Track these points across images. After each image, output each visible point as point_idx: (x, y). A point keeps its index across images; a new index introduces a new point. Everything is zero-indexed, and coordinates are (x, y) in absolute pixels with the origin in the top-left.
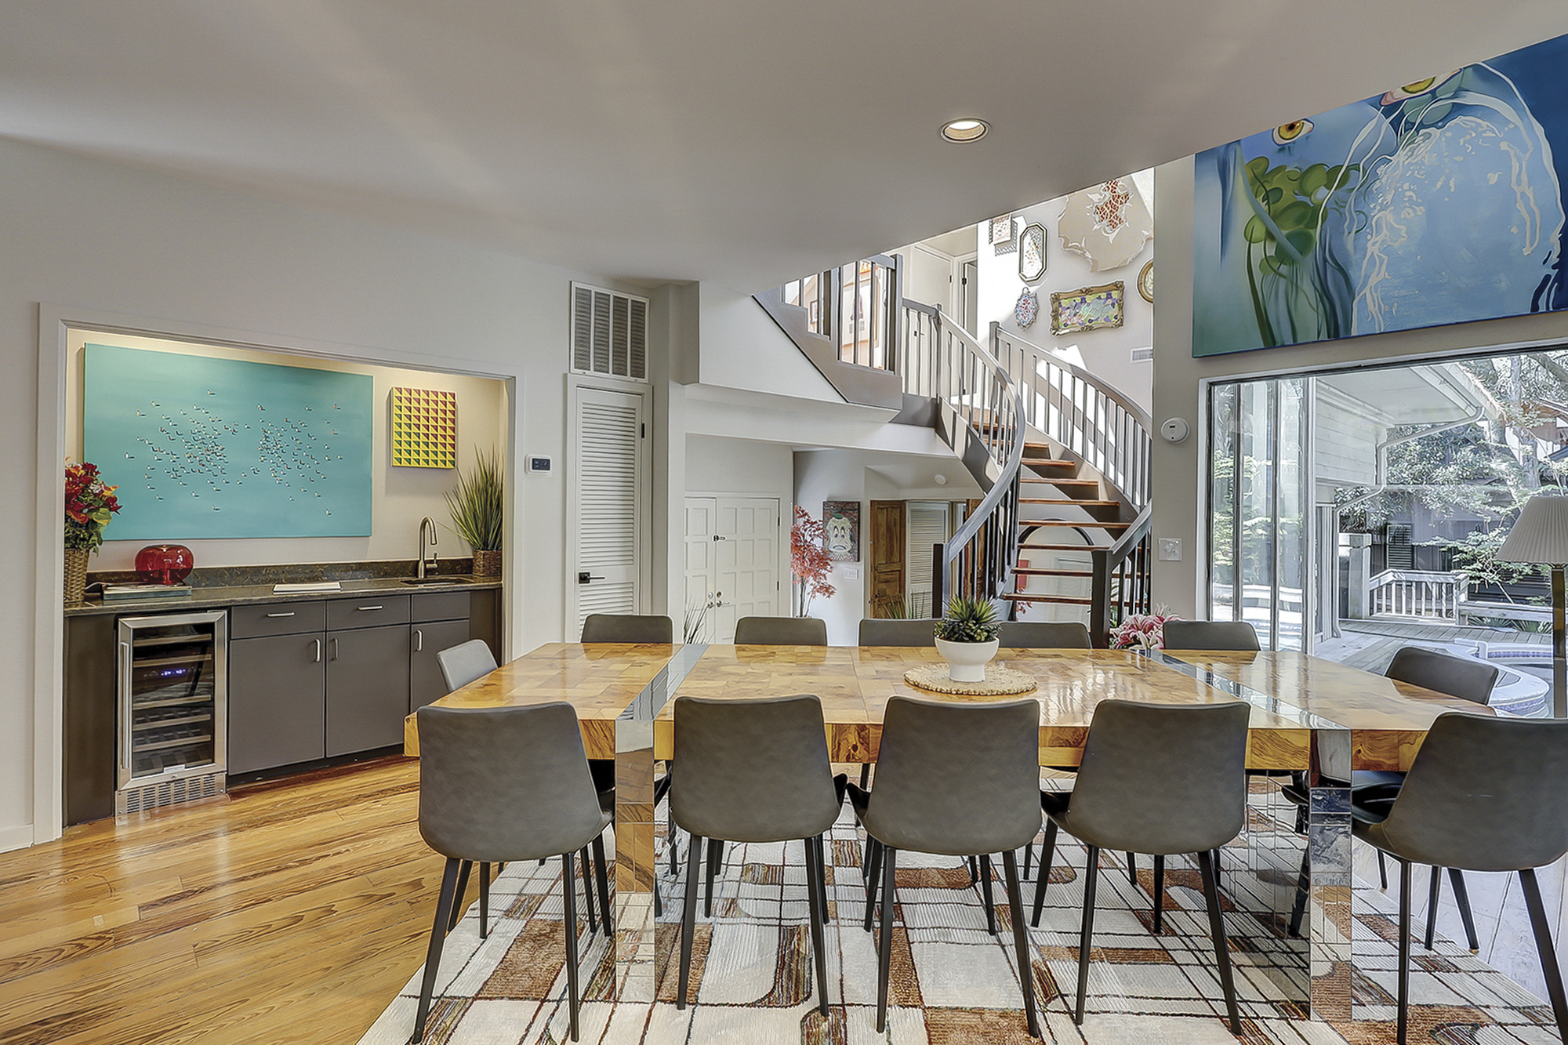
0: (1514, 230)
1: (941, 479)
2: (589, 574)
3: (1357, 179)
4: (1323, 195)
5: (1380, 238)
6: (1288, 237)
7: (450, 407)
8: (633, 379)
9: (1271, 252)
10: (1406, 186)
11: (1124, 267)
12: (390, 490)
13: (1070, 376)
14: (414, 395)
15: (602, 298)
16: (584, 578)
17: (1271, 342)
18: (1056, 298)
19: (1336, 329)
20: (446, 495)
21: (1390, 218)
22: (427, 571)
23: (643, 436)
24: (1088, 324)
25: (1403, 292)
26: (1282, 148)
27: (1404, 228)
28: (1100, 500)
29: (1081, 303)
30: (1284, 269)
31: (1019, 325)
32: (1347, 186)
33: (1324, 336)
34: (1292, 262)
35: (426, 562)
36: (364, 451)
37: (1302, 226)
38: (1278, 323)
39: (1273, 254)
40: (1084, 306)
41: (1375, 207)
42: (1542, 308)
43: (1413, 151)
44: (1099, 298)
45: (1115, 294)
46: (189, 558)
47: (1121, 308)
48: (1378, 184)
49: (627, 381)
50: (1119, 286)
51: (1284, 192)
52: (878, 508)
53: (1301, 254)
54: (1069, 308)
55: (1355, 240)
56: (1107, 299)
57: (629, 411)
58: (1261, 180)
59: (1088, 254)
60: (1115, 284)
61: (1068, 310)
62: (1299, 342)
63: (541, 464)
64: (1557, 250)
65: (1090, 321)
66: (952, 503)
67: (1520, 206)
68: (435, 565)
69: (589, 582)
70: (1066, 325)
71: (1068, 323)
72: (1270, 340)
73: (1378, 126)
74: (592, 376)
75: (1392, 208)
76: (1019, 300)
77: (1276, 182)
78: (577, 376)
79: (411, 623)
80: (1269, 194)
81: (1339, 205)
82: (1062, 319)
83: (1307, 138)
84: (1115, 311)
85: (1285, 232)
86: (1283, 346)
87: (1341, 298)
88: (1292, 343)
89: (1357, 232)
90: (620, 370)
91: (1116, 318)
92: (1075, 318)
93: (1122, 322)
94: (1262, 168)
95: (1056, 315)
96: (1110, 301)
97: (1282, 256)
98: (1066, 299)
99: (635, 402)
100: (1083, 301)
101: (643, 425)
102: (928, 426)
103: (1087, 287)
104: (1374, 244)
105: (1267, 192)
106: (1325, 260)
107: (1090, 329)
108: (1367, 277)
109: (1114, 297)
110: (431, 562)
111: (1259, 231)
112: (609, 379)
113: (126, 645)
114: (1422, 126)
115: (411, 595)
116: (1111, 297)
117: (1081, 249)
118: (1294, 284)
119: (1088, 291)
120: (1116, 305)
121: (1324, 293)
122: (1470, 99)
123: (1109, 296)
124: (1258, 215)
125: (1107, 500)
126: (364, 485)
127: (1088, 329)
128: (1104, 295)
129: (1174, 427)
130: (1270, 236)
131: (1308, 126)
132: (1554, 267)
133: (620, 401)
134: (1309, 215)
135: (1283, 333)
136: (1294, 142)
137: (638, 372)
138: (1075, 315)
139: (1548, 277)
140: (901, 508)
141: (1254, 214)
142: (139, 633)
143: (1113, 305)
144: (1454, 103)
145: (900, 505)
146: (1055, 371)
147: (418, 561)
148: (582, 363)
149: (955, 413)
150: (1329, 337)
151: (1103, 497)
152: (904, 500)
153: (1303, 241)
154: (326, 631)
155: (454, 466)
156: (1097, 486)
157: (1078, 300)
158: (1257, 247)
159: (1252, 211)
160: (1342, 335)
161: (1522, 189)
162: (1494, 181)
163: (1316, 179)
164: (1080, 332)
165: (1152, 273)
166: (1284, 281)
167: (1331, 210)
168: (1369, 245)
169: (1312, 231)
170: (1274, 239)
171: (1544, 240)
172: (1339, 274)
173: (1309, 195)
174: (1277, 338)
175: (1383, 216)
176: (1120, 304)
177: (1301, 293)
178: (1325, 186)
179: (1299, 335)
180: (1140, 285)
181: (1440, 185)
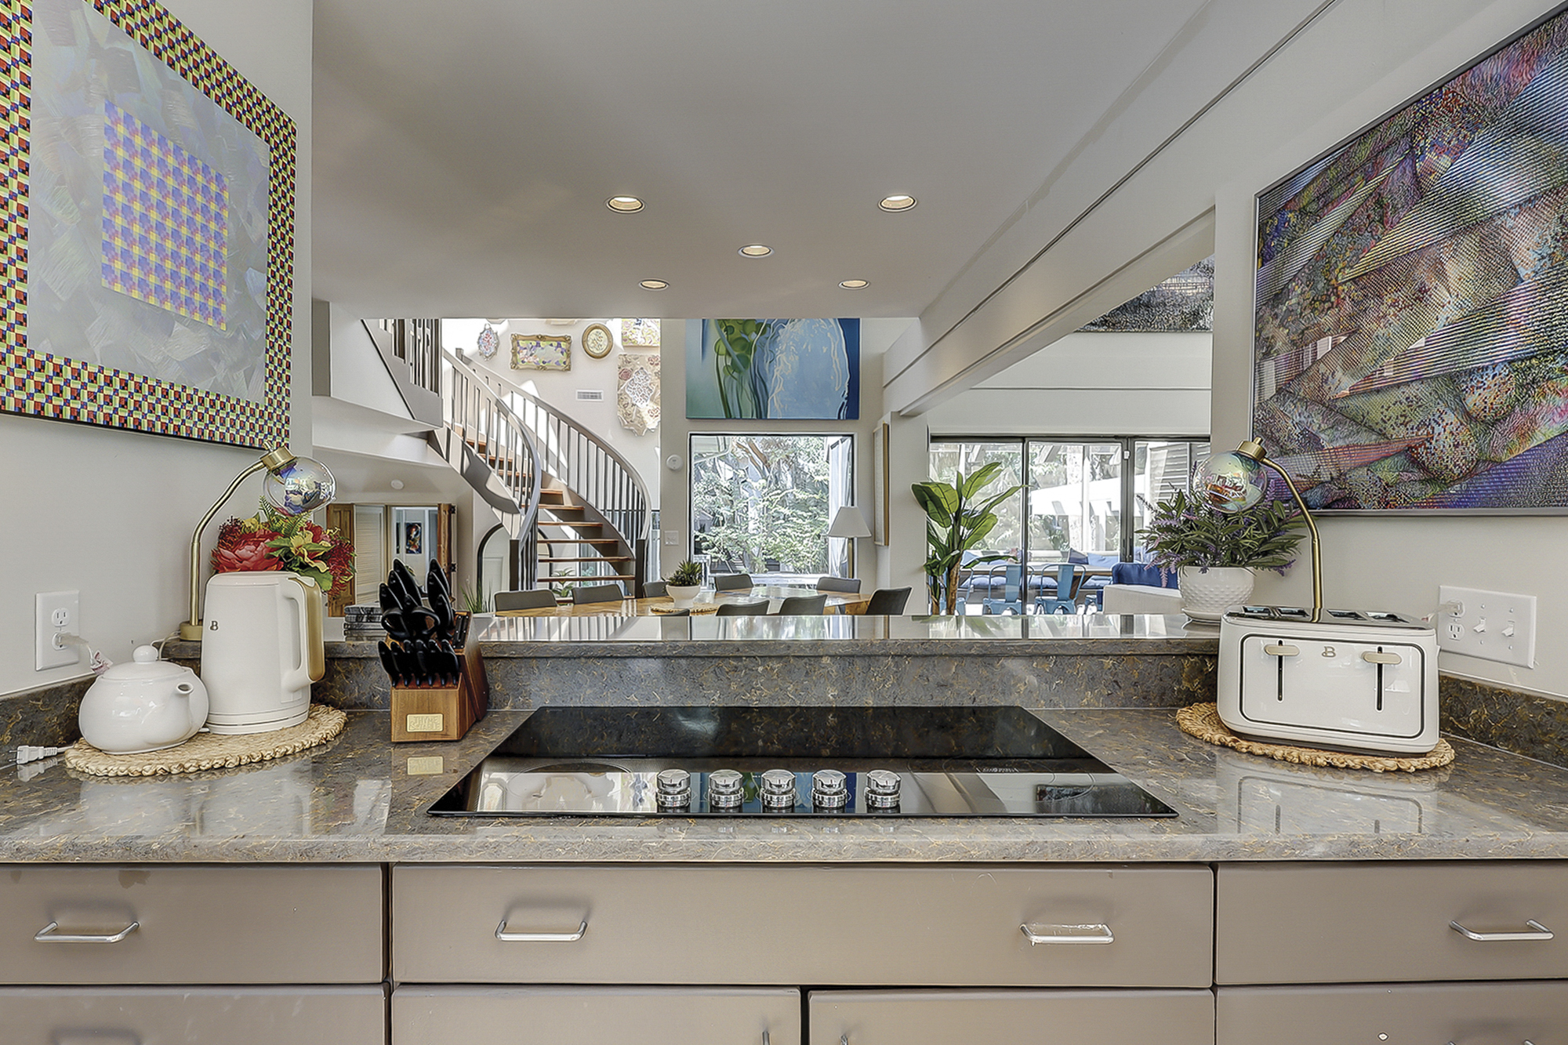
0: (832, 378)
1: (398, 484)
3: (770, 333)
4: (754, 337)
5: (780, 368)
6: (737, 356)
9: (729, 364)
10: (791, 343)
11: (570, 325)
13: (534, 405)
17: (729, 416)
18: (515, 339)
19: (761, 415)
21: (784, 358)
24: (542, 364)
25: (790, 399)
27: (790, 365)
28: (565, 505)
29: (536, 346)
30: (735, 374)
31: (481, 354)
32: (766, 335)
33: (755, 417)
34: (740, 372)
37: (744, 352)
38: (733, 405)
40: (539, 349)
41: (777, 351)
42: (842, 418)
43: (794, 325)
44: (551, 345)
47: (569, 356)
48: (779, 339)
50: (567, 339)
51: (735, 330)
52: (334, 511)
53: (744, 368)
54: (525, 348)
55: (769, 366)
56: (557, 347)
60: (564, 337)
61: (525, 351)
62: (743, 417)
64: (847, 392)
65: (544, 362)
66: (387, 506)
67: (834, 366)
70: (523, 362)
71: (525, 360)
72: (729, 414)
75: (785, 353)
76: (481, 333)
80: (728, 331)
81: (763, 345)
82: (520, 356)
84: (563, 358)
85: (736, 353)
86: (735, 418)
87: (763, 398)
88: (739, 417)
89: (770, 362)
91: (564, 363)
92: (531, 358)
93: (570, 367)
95: (515, 353)
96: (559, 349)
97: (734, 366)
98: (523, 340)
100: (538, 345)
102: (423, 439)
103: (542, 334)
104: (777, 371)
105: (727, 327)
106: (755, 375)
107: (544, 368)
108: (774, 388)
109: (563, 346)
111: (723, 350)
116: (561, 347)
118: (740, 384)
119: (543, 338)
120: (565, 353)
121: (755, 392)
123: (559, 345)
124: (722, 339)
125: (571, 505)
127: (542, 368)
128: (555, 344)
130: (728, 353)
132: (846, 399)
134: (747, 346)
135: (735, 412)
138: (531, 355)
139: (843, 403)
140: (350, 512)
141: (719, 338)
143: (562, 353)
145: (349, 508)
146: (519, 400)
149: (448, 432)
150: (757, 417)
151: (568, 503)
152: (353, 504)
153: (746, 362)
156: (562, 495)
157: (534, 343)
158: (721, 359)
159: (718, 335)
160: (763, 417)
161: (835, 358)
162: (825, 351)
163: (750, 327)
164: (535, 369)
165: (593, 335)
166: (735, 381)
167: (758, 348)
168: (775, 370)
169: (749, 356)
170: (730, 355)
171: (843, 385)
172: (762, 384)
173: (748, 335)
174: (732, 414)
175: (781, 357)
176: (568, 353)
177: (744, 391)
178: (756, 332)
179: (743, 414)
180: (584, 341)
181: (804, 347)
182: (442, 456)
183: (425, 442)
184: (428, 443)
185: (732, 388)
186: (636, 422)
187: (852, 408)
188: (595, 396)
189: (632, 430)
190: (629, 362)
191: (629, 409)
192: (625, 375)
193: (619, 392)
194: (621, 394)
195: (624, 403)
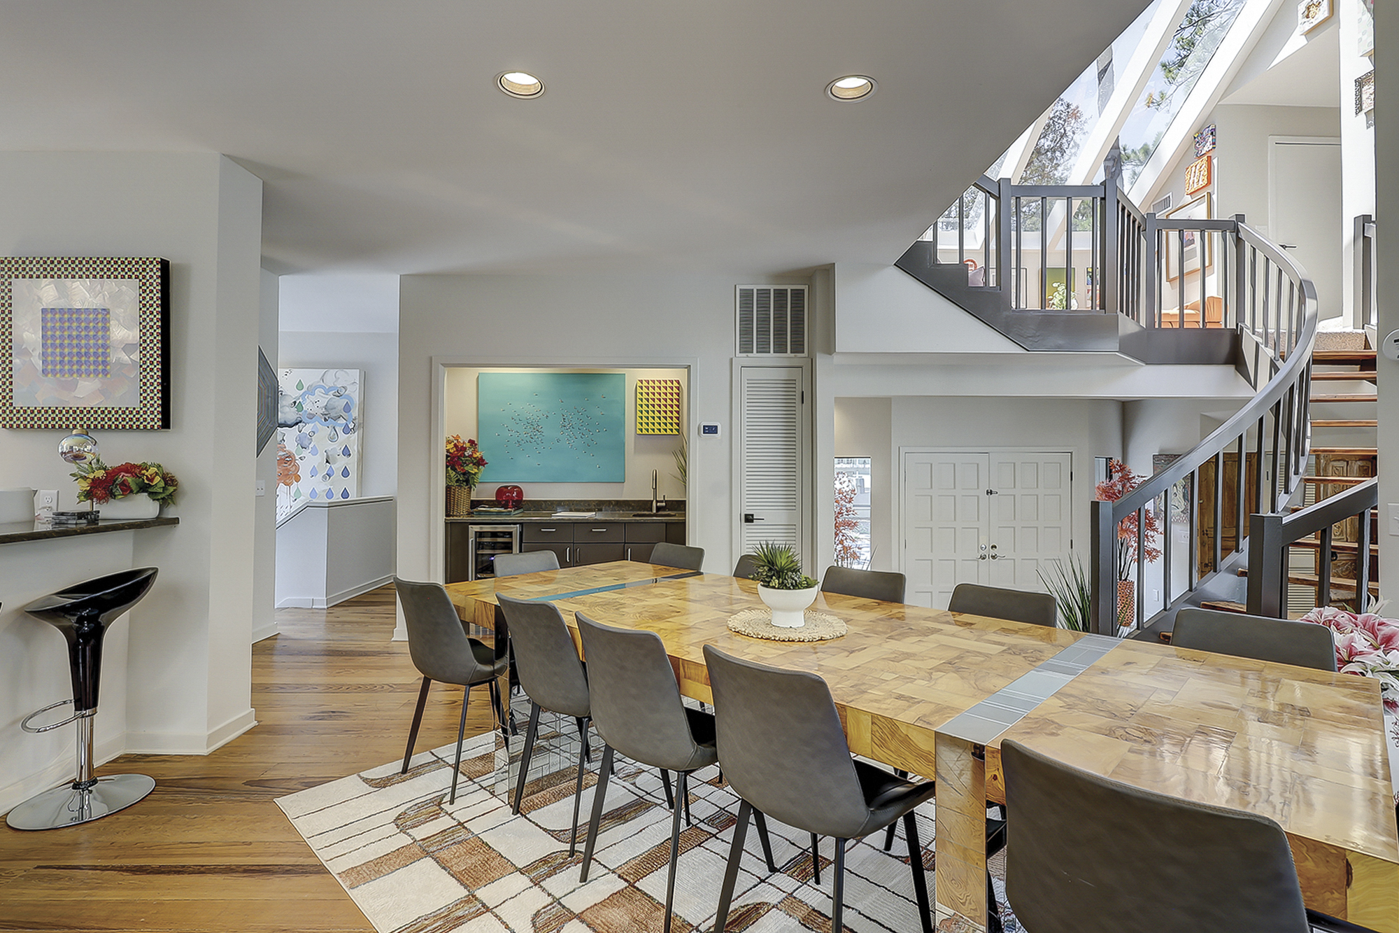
2: (752, 515)
7: (675, 390)
8: (793, 355)
12: (637, 450)
14: (651, 383)
15: (764, 294)
16: (749, 519)
20: (675, 454)
22: (658, 509)
23: (803, 402)
35: (657, 502)
36: (621, 424)
46: (520, 493)
49: (788, 357)
57: (790, 383)
63: (711, 430)
68: (664, 504)
69: (753, 522)
74: (755, 357)
78: (742, 359)
79: (625, 543)
90: (780, 348)
99: (796, 374)
101: (803, 392)
102: (1226, 363)
110: (662, 502)
112: (771, 357)
113: (471, 539)
115: (625, 523)
126: (620, 448)
133: (782, 374)
137: (798, 347)
142: (480, 535)
147: (653, 501)
148: (746, 347)
149: (1257, 344)
154: (574, 543)
155: (678, 432)
182: (1251, 384)
183: (1232, 368)
184: (1236, 369)
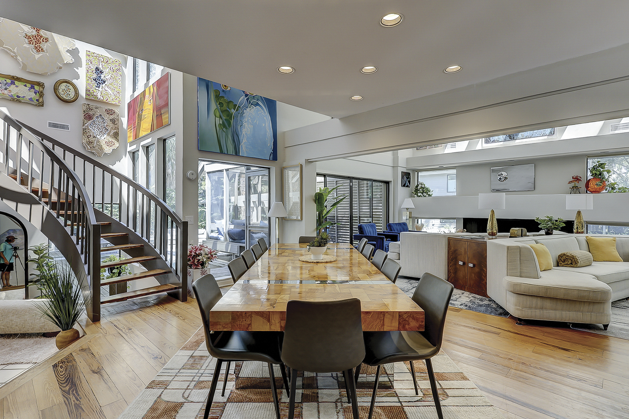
0: (267, 139)
3: (240, 111)
4: (233, 111)
6: (225, 119)
9: (221, 123)
10: (249, 118)
11: (44, 75)
17: (222, 152)
19: (236, 153)
21: (247, 126)
24: (16, 97)
25: (250, 146)
26: (223, 91)
27: (249, 130)
29: (11, 83)
30: (224, 129)
32: (238, 111)
33: (234, 154)
34: (226, 128)
37: (228, 118)
38: (223, 146)
39: (222, 123)
40: (13, 86)
41: (244, 121)
42: (271, 159)
43: (251, 110)
44: (25, 86)
45: (37, 88)
47: (41, 96)
48: (244, 115)
50: (40, 85)
51: (224, 105)
53: (229, 127)
54: (0, 83)
55: (240, 128)
58: (218, 97)
59: (19, 58)
60: (38, 83)
61: (0, 85)
62: (228, 153)
64: (272, 147)
65: (18, 97)
67: (267, 134)
72: (221, 151)
73: (244, 98)
75: (247, 123)
77: (221, 101)
80: (221, 103)
81: (237, 116)
83: (229, 91)
84: (37, 97)
85: (224, 118)
86: (224, 154)
87: (237, 144)
88: (226, 153)
89: (240, 126)
91: (37, 100)
92: (5, 91)
93: (43, 105)
94: (218, 93)
96: (33, 90)
97: (223, 125)
100: (13, 83)
103: (18, 77)
104: (244, 131)
105: (220, 102)
106: (234, 131)
107: (19, 101)
108: (243, 140)
111: (218, 114)
114: (252, 104)
116: (34, 88)
117: (14, 52)
118: (227, 135)
119: (19, 79)
120: (38, 94)
121: (234, 140)
122: (260, 103)
123: (32, 87)
127: (17, 100)
128: (29, 85)
129: (193, 174)
131: (229, 89)
132: (272, 150)
134: (230, 115)
135: (225, 150)
136: (226, 91)
138: (6, 89)
139: (271, 152)
141: (216, 108)
143: (36, 93)
144: (257, 102)
153: (228, 123)
157: (9, 81)
158: (217, 119)
159: (216, 107)
160: (238, 155)
161: (268, 130)
162: (263, 126)
163: (231, 105)
164: (11, 100)
165: (63, 86)
166: (224, 133)
167: (235, 117)
168: (243, 131)
169: (231, 121)
170: (221, 118)
171: (271, 143)
172: (237, 137)
173: (230, 110)
174: (223, 151)
175: (245, 124)
176: (41, 94)
177: (229, 139)
178: (233, 109)
179: (228, 152)
180: (56, 89)
181: (255, 121)
185: (223, 137)
186: (97, 148)
187: (274, 156)
188: (63, 127)
189: (93, 153)
190: (92, 110)
191: (91, 139)
192: (88, 117)
193: (84, 127)
194: (85, 129)
195: (88, 135)
